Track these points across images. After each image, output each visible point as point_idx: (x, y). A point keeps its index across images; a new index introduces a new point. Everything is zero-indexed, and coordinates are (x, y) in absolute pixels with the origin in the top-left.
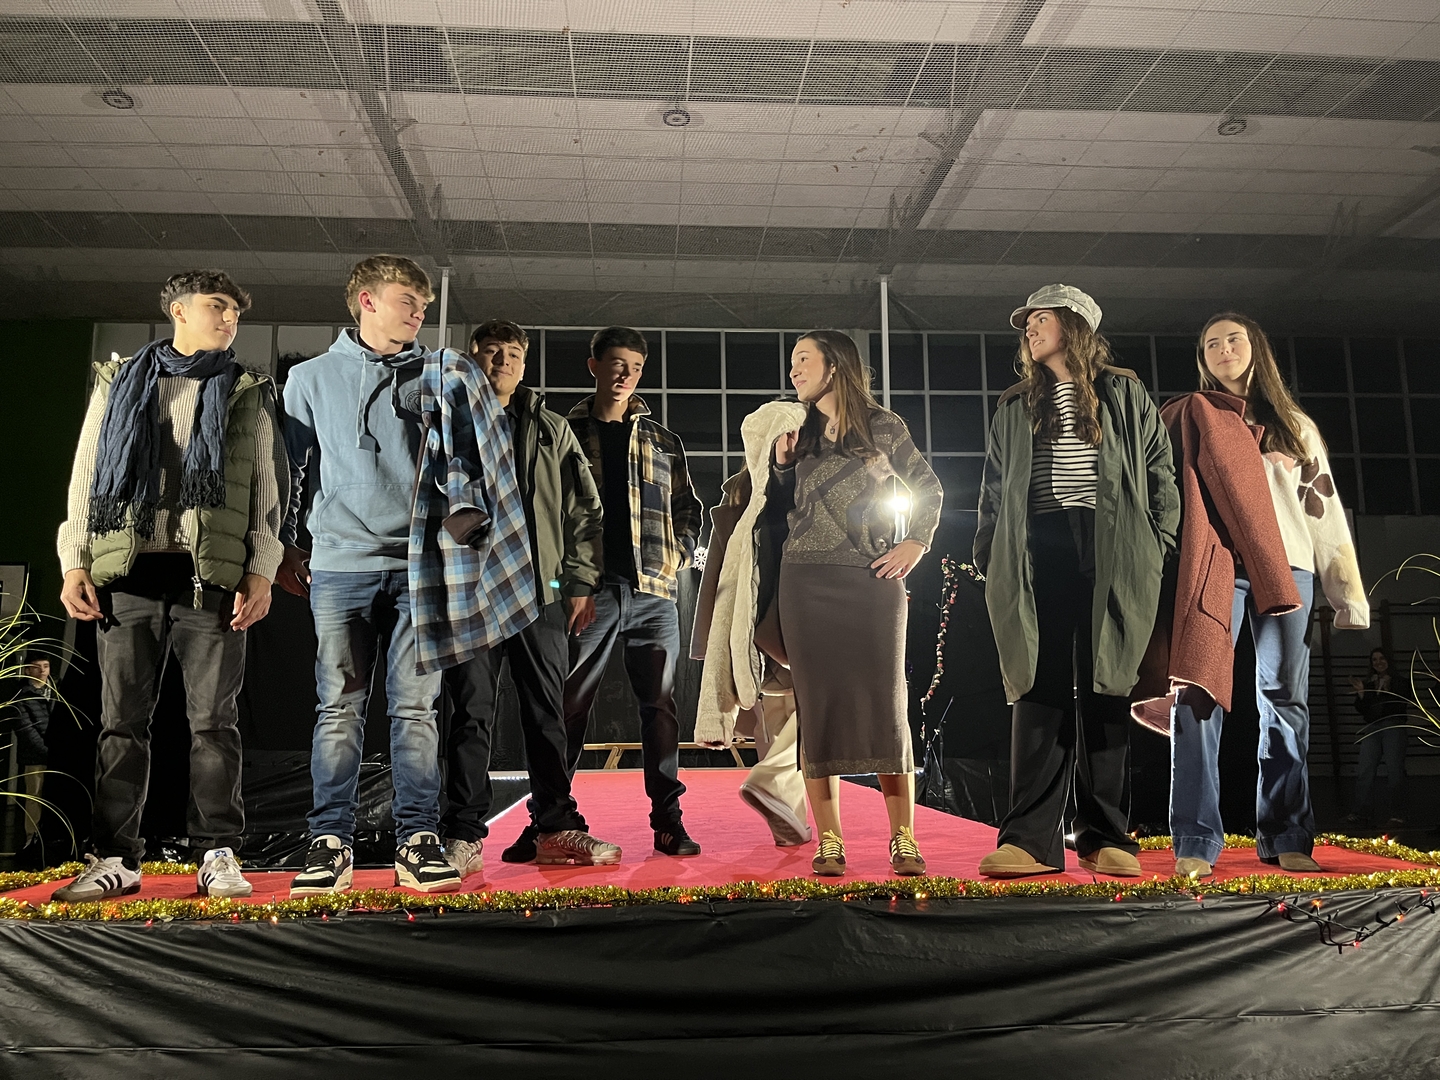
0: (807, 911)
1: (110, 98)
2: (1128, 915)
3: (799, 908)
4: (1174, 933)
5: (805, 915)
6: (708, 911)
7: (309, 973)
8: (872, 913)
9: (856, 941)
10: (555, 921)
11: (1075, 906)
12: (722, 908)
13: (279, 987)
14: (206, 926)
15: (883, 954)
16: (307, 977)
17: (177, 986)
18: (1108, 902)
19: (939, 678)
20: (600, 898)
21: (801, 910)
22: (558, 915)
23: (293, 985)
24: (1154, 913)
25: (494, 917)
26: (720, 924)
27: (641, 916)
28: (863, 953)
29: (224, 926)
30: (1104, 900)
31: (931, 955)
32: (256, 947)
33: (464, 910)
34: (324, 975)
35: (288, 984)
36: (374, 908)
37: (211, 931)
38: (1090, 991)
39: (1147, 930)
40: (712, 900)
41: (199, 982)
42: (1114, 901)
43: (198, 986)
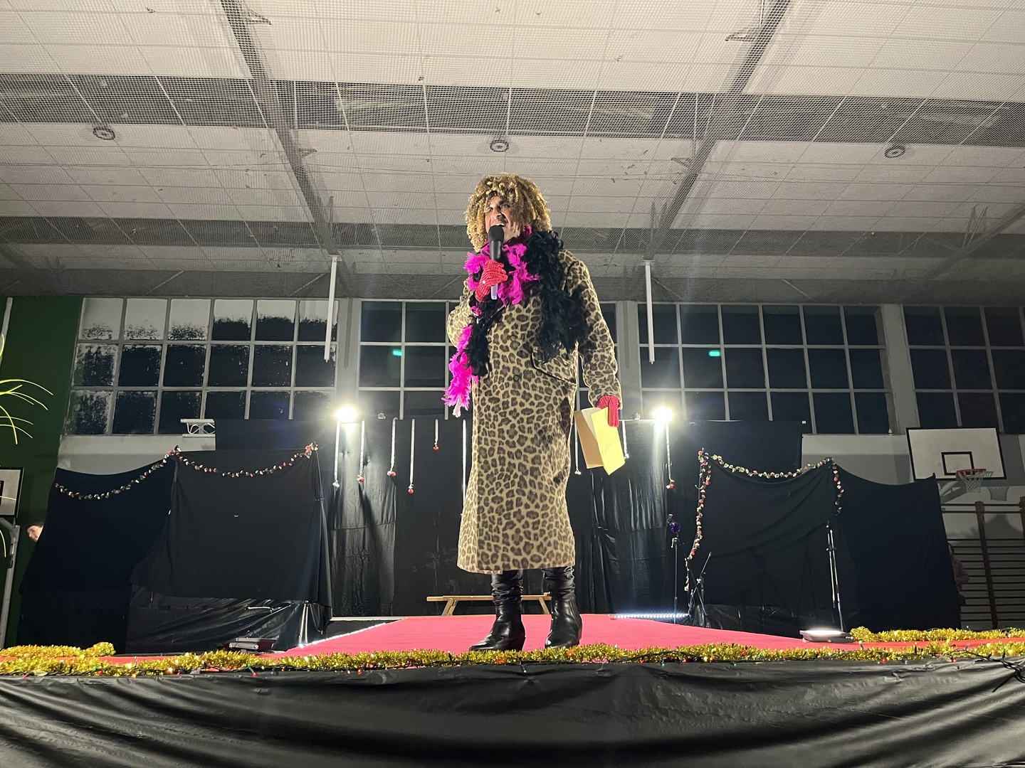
0: (608, 671)
1: (99, 132)
2: (894, 676)
3: (601, 669)
4: (936, 692)
5: (606, 675)
6: (522, 672)
7: (159, 725)
8: (666, 673)
9: (653, 698)
10: (384, 678)
11: (847, 667)
12: (533, 668)
13: (132, 735)
14: (73, 681)
15: (677, 710)
16: (158, 728)
17: (42, 734)
18: (877, 664)
19: (699, 542)
20: (425, 661)
21: (604, 671)
22: (387, 674)
23: (145, 734)
24: (916, 674)
25: (330, 675)
26: (531, 683)
27: (460, 675)
28: (660, 710)
29: (88, 680)
30: (874, 663)
31: (721, 713)
32: (116, 700)
33: (303, 669)
34: (173, 726)
35: (140, 733)
36: (224, 669)
37: (77, 684)
38: (866, 746)
39: (911, 689)
40: (522, 663)
41: (63, 730)
42: (881, 664)
43: (61, 733)
